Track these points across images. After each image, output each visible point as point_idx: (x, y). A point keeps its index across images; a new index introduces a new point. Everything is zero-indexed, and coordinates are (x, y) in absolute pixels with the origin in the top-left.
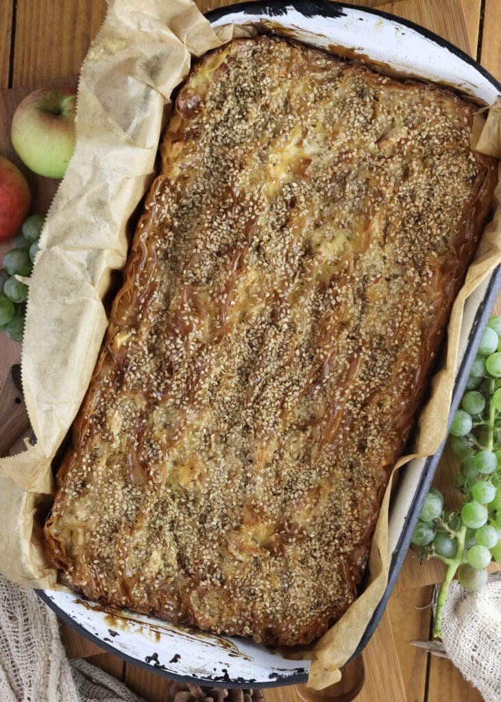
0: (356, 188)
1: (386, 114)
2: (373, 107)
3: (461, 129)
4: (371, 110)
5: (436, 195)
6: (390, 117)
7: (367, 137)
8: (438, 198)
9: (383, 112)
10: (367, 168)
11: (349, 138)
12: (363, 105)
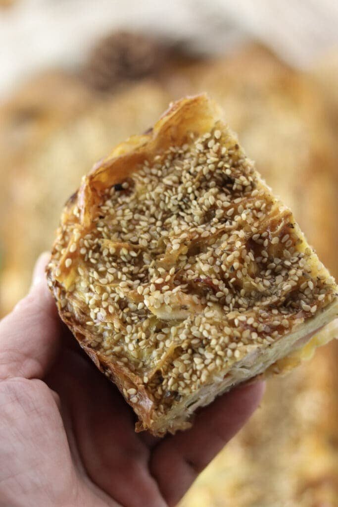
0: (279, 279)
1: (161, 345)
2: (171, 366)
3: (83, 256)
4: (176, 364)
5: (180, 196)
6: (159, 337)
7: (208, 327)
8: (180, 188)
9: (163, 350)
10: (243, 291)
11: (233, 345)
12: (183, 379)
